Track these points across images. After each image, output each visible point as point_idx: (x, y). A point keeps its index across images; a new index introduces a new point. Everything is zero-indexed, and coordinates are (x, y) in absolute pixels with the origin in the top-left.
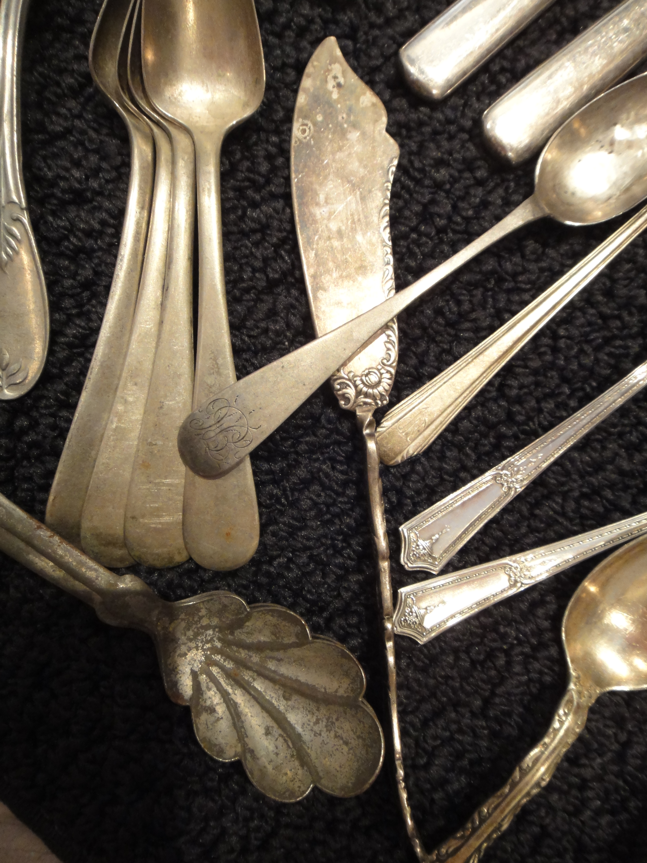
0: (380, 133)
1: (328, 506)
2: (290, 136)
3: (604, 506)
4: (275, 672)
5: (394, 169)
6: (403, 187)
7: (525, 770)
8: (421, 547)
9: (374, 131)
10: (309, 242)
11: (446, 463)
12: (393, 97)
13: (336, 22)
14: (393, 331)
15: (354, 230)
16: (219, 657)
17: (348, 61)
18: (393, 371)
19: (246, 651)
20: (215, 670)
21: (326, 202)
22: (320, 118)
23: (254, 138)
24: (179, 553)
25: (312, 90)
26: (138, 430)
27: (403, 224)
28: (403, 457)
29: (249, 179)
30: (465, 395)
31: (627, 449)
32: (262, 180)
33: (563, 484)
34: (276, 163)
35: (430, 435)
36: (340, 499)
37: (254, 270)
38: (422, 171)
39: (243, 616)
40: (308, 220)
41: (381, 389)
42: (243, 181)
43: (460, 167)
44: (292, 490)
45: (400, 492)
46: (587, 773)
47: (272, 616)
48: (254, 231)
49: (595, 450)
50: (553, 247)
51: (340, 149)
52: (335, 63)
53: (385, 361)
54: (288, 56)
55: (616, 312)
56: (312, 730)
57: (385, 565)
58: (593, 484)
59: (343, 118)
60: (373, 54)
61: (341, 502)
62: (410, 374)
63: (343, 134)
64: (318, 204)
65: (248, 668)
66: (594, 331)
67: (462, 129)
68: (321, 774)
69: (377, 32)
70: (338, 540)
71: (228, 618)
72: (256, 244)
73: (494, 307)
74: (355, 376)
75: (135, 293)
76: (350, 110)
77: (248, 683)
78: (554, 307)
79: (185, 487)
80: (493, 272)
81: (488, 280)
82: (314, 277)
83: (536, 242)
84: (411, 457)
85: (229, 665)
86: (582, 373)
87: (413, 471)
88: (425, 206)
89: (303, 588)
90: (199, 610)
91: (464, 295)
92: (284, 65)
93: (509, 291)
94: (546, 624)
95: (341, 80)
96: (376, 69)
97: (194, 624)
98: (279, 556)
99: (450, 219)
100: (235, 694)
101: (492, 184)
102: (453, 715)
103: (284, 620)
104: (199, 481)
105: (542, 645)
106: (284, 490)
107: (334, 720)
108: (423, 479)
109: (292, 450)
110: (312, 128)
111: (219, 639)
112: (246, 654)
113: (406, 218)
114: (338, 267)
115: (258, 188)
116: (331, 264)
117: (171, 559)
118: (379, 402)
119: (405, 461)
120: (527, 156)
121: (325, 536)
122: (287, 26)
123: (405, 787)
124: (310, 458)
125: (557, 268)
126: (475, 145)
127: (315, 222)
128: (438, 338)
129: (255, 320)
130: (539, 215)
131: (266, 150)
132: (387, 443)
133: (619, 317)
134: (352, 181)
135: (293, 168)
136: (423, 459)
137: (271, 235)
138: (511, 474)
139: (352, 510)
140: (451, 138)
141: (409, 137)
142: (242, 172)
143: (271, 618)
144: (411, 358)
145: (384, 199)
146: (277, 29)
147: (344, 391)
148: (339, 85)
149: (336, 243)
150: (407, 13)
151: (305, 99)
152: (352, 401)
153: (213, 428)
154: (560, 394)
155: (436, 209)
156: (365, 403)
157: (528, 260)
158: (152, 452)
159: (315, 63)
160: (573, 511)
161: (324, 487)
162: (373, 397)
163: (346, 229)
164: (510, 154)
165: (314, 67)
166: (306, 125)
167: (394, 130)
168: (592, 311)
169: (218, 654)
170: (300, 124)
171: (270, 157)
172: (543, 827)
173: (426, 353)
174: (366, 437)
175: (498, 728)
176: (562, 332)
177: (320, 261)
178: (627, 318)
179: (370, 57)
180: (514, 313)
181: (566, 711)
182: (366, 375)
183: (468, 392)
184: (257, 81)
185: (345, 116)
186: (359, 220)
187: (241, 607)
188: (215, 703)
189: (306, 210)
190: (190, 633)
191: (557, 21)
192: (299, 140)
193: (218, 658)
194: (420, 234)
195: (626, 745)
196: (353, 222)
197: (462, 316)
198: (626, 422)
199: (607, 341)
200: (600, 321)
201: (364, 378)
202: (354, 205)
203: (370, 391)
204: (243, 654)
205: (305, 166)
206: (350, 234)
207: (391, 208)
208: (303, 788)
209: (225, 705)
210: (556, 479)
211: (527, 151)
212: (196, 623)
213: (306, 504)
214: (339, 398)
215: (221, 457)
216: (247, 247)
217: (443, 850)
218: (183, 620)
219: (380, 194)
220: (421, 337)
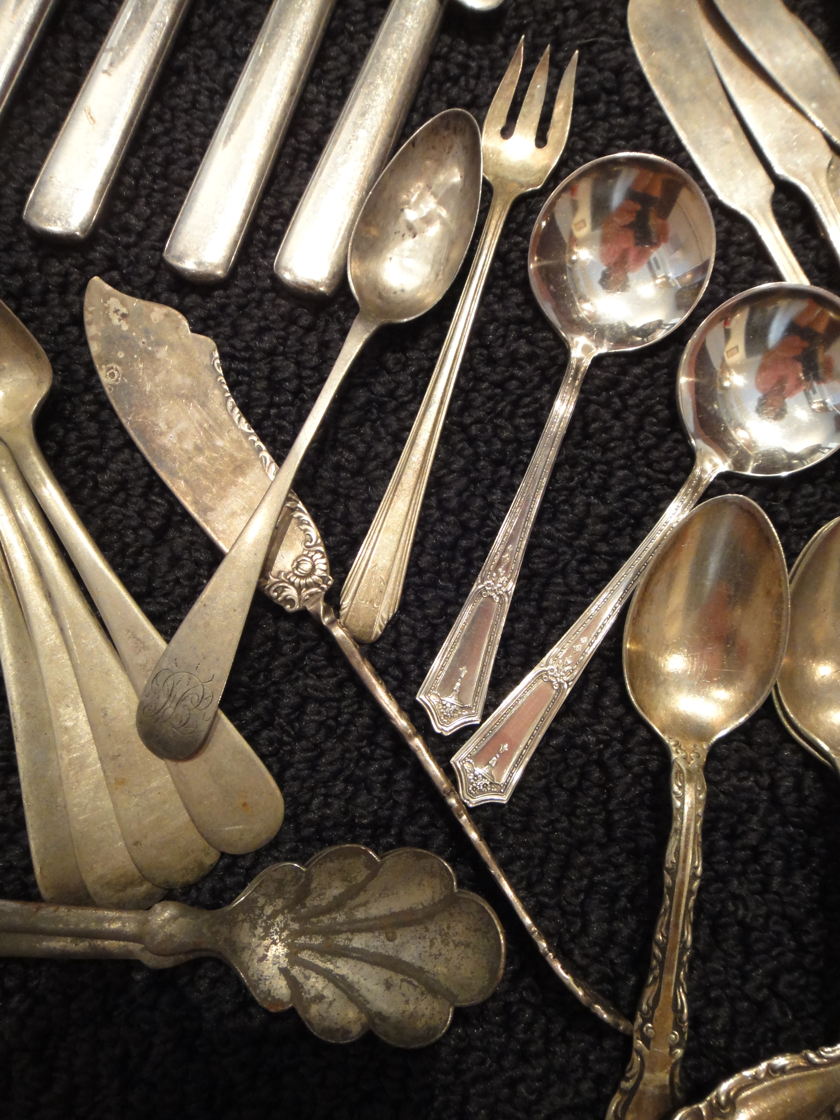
0: (187, 337)
1: (335, 718)
2: (102, 387)
3: (605, 560)
4: (366, 919)
5: (218, 361)
6: (238, 373)
7: (672, 869)
8: (448, 705)
9: (180, 338)
10: (173, 473)
11: (428, 608)
12: (182, 299)
13: (91, 262)
14: (301, 511)
15: (210, 438)
16: (303, 938)
17: (121, 290)
18: (322, 549)
19: (328, 916)
20: (305, 955)
21: (170, 428)
22: (121, 355)
23: (69, 407)
24: (207, 854)
25: (100, 334)
26: (95, 751)
27: (257, 406)
28: (380, 626)
29: (84, 448)
30: (405, 531)
31: (596, 495)
32: (96, 442)
33: (555, 563)
34: (102, 419)
35: (394, 589)
36: (344, 704)
37: (135, 530)
38: (248, 348)
39: (303, 880)
40: (161, 454)
41: (319, 572)
42: (79, 452)
43: (282, 325)
44: (290, 723)
45: (398, 663)
46: (752, 839)
47: (332, 861)
48: (115, 493)
49: (565, 512)
50: (413, 349)
51: (156, 372)
52: (109, 299)
53: (308, 544)
54: (60, 317)
55: (507, 374)
56: (430, 955)
57: (417, 743)
58: (582, 546)
59: (143, 343)
60: (141, 271)
61: (345, 707)
62: (344, 543)
63: (149, 357)
64: (162, 434)
65: (339, 932)
66: (497, 403)
67: (265, 291)
68: (455, 992)
69: (134, 251)
70: (364, 747)
71: (290, 892)
72: (124, 504)
73: (388, 434)
74: (286, 575)
75: (21, 617)
76: (147, 332)
77: (346, 948)
78: (442, 403)
79: (174, 782)
80: (369, 402)
81: (369, 411)
82: (195, 503)
83: (394, 352)
84: (389, 622)
85: (317, 941)
86: (510, 448)
87: (399, 634)
88: (268, 378)
89: (354, 817)
90: (255, 901)
91: (353, 438)
92: (61, 327)
93: (395, 411)
94: (620, 710)
95: (124, 310)
96: (152, 283)
97: (258, 919)
98: (312, 798)
99: (299, 377)
100: (338, 967)
101: (322, 324)
102: (582, 859)
103: (346, 858)
104: (185, 766)
105: (629, 734)
106: (282, 727)
107: (446, 931)
108: (414, 636)
109: (268, 683)
110: (118, 368)
111: (293, 920)
112: (329, 919)
113: (256, 399)
114: (214, 482)
115: (96, 451)
116: (205, 482)
117: (201, 865)
118: (325, 586)
119: (386, 628)
120: (336, 281)
121: (347, 750)
122: (45, 291)
123: (554, 957)
124: (290, 681)
125: (426, 364)
126: (284, 298)
127: (167, 451)
128: (353, 493)
129: (160, 577)
130: (373, 328)
131: (86, 412)
132: (357, 621)
133: (513, 377)
134: (183, 395)
135: (120, 415)
136: (403, 617)
137: (134, 488)
138: (493, 581)
139: (361, 708)
140: (259, 303)
141: (219, 325)
142: (73, 445)
143: (332, 865)
144: (335, 526)
145: (224, 394)
146: (38, 298)
147: (284, 594)
148: (124, 316)
149: (200, 460)
150: (154, 219)
151: (98, 346)
152: (297, 601)
153: (168, 705)
154: (500, 478)
155: (280, 376)
156: (311, 595)
157: (395, 373)
158: (120, 766)
159: (91, 309)
160: (579, 583)
161: (321, 702)
162: (316, 584)
163: (202, 441)
164: (322, 289)
165: (91, 313)
166: (112, 368)
167: (199, 327)
168: (485, 385)
169: (300, 936)
170: (104, 371)
171: (93, 417)
172: (741, 923)
173: (347, 514)
174: (329, 627)
175: (632, 845)
176: (468, 420)
177: (192, 487)
178: (519, 373)
179: (140, 276)
180: (409, 429)
181: (680, 784)
182: (297, 567)
183: (407, 526)
184: (38, 357)
185: (144, 340)
186: (210, 426)
187: (296, 872)
188: (320, 988)
189: (154, 446)
190: (260, 931)
191: (298, 151)
192: (111, 385)
193: (302, 940)
194: (278, 406)
195: (773, 787)
196: (205, 431)
197: (363, 459)
198: (580, 469)
199: (516, 404)
200: (498, 391)
201: (296, 572)
202: (197, 416)
203: (309, 580)
204: (326, 920)
205: (131, 406)
206: (209, 444)
207: (236, 399)
208: (444, 1018)
209: (331, 985)
210: (544, 562)
211: (334, 277)
212: (260, 916)
213: (311, 729)
214: (282, 604)
215: (191, 729)
216: (116, 512)
217: (644, 1007)
218: (243, 921)
219: (216, 392)
220: (335, 501)
